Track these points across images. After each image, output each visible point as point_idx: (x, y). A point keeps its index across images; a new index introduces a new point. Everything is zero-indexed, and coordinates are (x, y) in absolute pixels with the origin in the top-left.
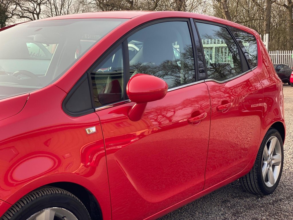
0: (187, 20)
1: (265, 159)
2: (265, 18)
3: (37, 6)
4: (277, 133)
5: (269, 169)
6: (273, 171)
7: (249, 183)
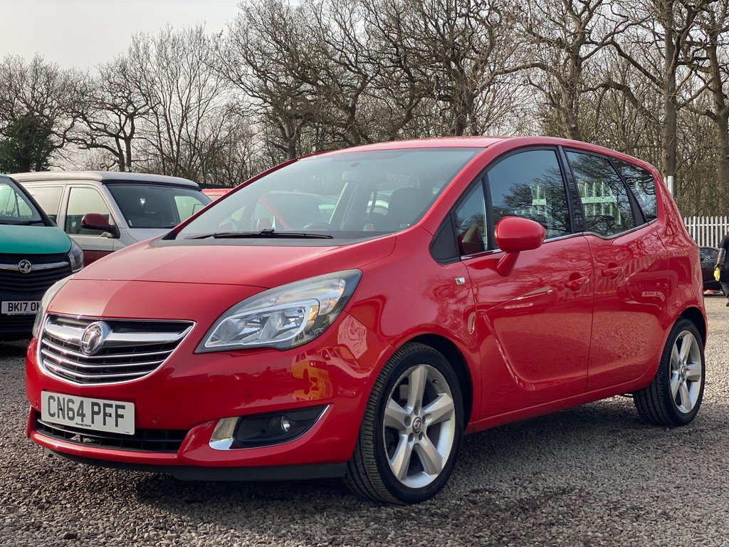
0: (554, 148)
1: (674, 366)
2: (663, 143)
3: (126, 120)
4: (693, 326)
5: (681, 384)
6: (689, 390)
7: (650, 405)
